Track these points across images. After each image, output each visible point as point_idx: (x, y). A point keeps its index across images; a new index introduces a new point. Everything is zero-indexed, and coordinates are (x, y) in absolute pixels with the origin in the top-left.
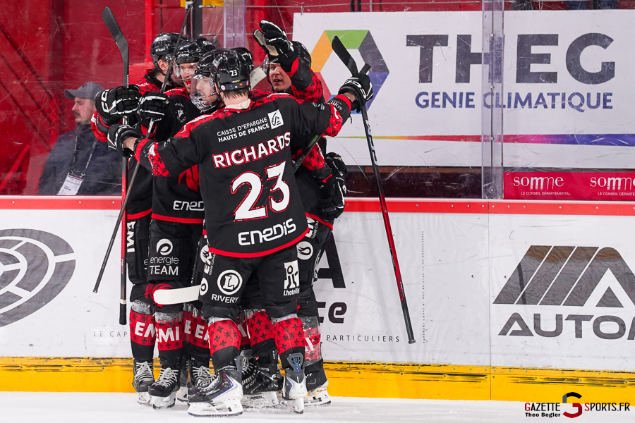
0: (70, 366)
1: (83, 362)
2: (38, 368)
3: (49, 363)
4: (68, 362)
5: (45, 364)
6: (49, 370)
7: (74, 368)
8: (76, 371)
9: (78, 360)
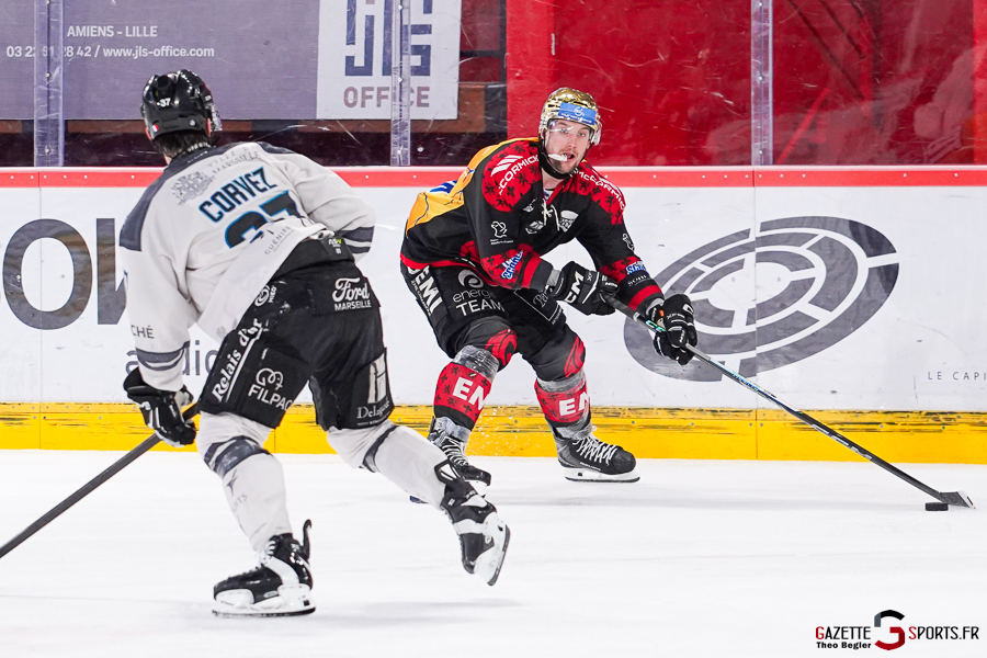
0: (893, 424)
1: (912, 419)
2: (846, 426)
3: (862, 419)
4: (890, 418)
5: (855, 420)
6: (862, 430)
7: (899, 427)
8: (902, 431)
9: (905, 415)
